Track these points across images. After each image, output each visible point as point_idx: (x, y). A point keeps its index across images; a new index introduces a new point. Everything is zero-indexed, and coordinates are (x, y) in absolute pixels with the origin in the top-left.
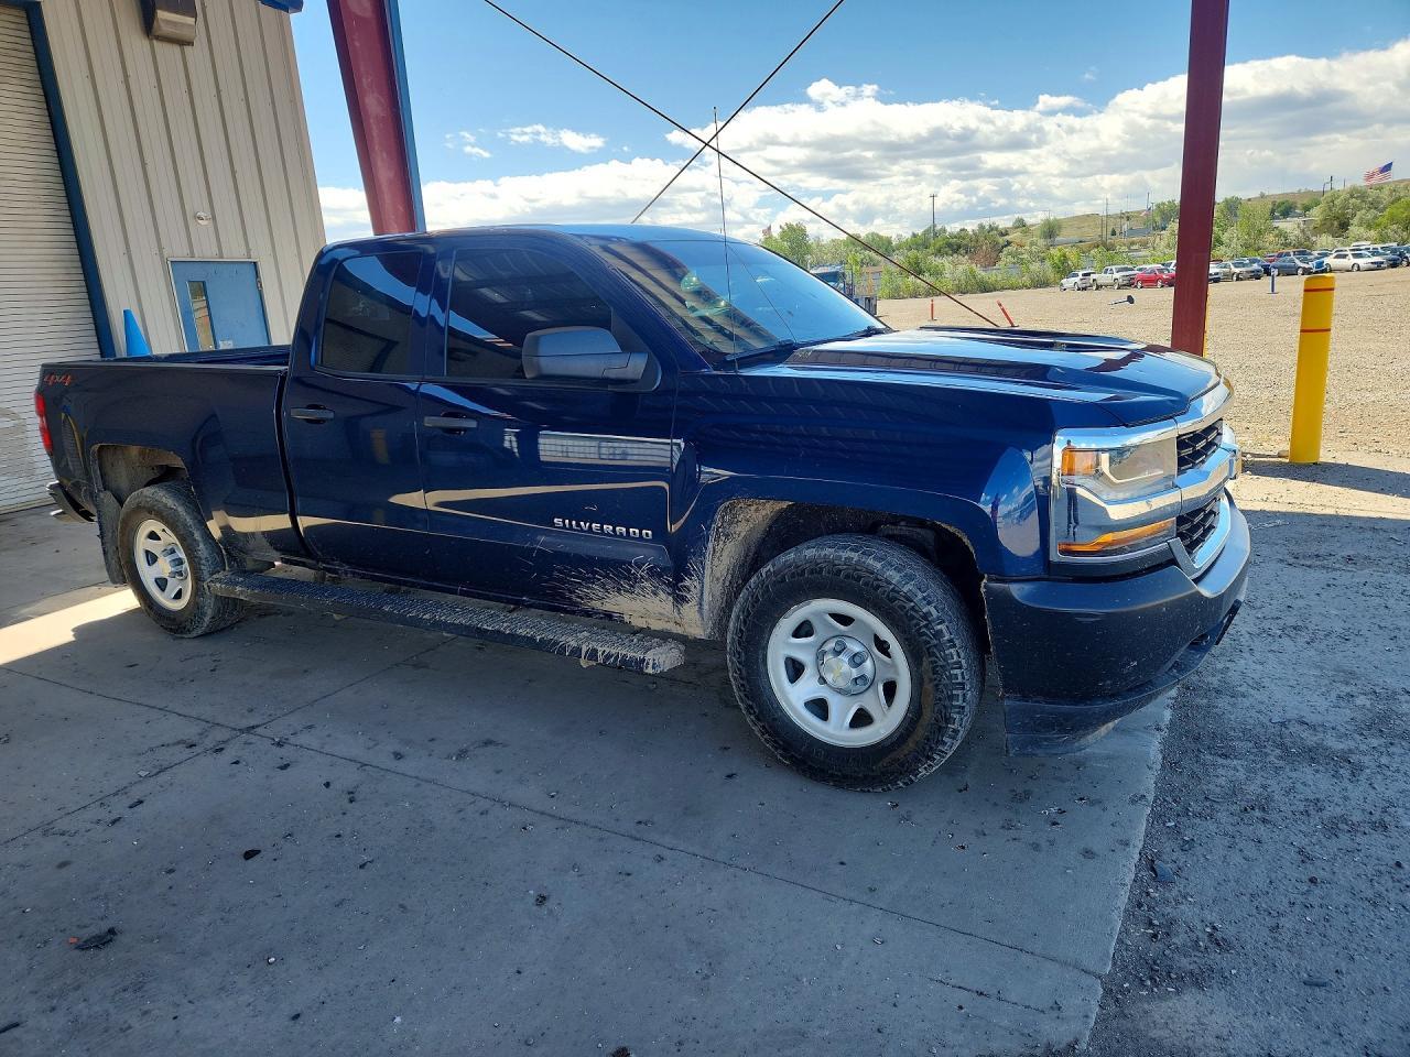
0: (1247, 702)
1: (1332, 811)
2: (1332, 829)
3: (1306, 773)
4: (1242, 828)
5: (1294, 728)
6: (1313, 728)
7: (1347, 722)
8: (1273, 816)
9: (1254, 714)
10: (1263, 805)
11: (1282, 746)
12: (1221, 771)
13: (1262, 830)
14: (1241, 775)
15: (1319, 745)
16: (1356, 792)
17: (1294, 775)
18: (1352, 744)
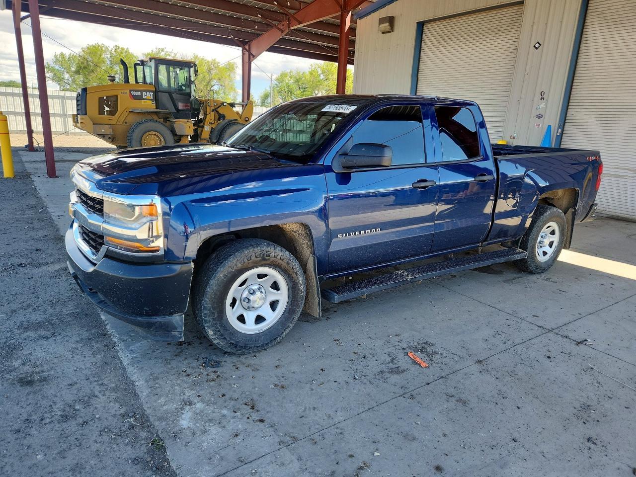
0: (74, 338)
1: (30, 310)
2: (29, 306)
3: (40, 318)
4: (58, 297)
5: (49, 334)
6: (41, 337)
7: (25, 346)
8: (49, 303)
9: (69, 334)
10: (53, 305)
11: (52, 324)
12: (72, 308)
13: (51, 298)
14: (64, 310)
15: (37, 330)
16: (21, 318)
17: (45, 316)
18: (23, 336)
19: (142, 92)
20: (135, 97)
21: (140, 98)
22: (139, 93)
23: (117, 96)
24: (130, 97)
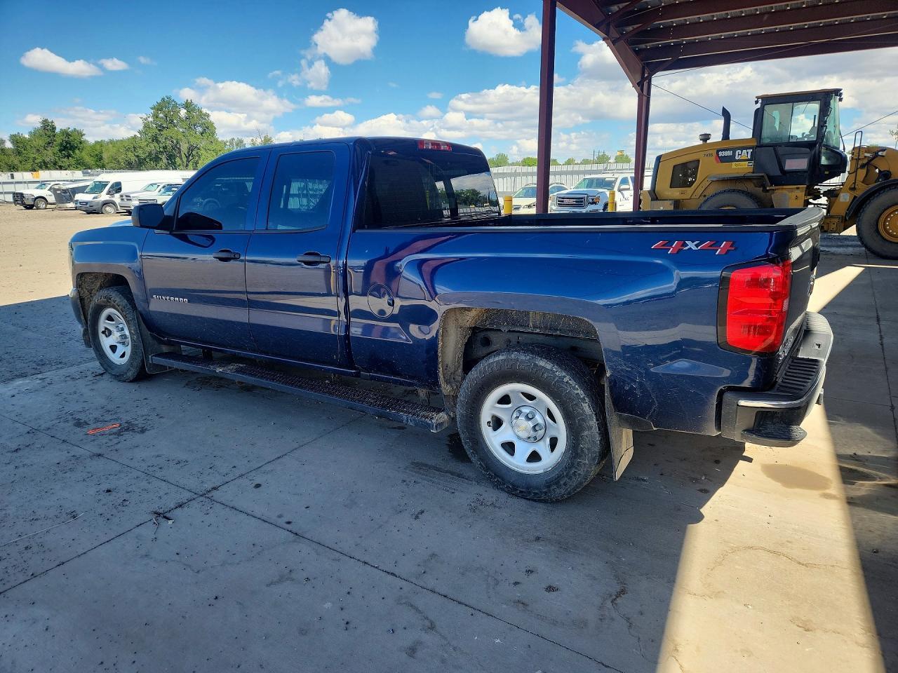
19: (734, 150)
20: (723, 160)
21: (731, 159)
22: (729, 153)
23: (698, 161)
24: (716, 159)
